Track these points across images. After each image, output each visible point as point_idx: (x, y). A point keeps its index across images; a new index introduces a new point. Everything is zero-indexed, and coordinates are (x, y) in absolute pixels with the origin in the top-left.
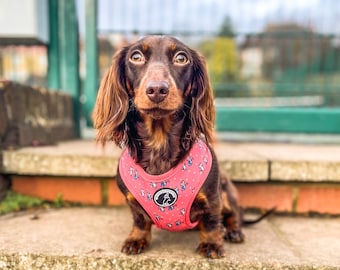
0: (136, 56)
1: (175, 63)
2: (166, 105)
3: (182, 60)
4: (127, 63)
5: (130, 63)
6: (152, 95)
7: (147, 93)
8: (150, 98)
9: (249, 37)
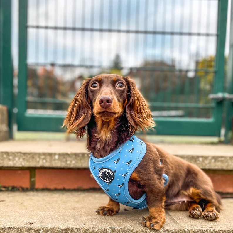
0: (94, 85)
1: (117, 88)
2: (111, 109)
3: (121, 86)
4: (88, 89)
5: (91, 89)
6: (103, 104)
7: (100, 103)
8: (101, 106)
9: (131, 69)
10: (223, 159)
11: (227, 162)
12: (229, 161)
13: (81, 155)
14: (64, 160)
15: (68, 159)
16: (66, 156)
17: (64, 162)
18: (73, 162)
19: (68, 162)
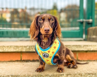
6: (46, 31)
10: (69, 46)
11: (71, 47)
12: (72, 47)
13: (10, 46)
14: (3, 49)
15: (4, 48)
16: (3, 47)
17: (2, 49)
18: (7, 49)
19: (4, 50)
